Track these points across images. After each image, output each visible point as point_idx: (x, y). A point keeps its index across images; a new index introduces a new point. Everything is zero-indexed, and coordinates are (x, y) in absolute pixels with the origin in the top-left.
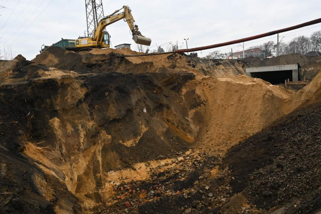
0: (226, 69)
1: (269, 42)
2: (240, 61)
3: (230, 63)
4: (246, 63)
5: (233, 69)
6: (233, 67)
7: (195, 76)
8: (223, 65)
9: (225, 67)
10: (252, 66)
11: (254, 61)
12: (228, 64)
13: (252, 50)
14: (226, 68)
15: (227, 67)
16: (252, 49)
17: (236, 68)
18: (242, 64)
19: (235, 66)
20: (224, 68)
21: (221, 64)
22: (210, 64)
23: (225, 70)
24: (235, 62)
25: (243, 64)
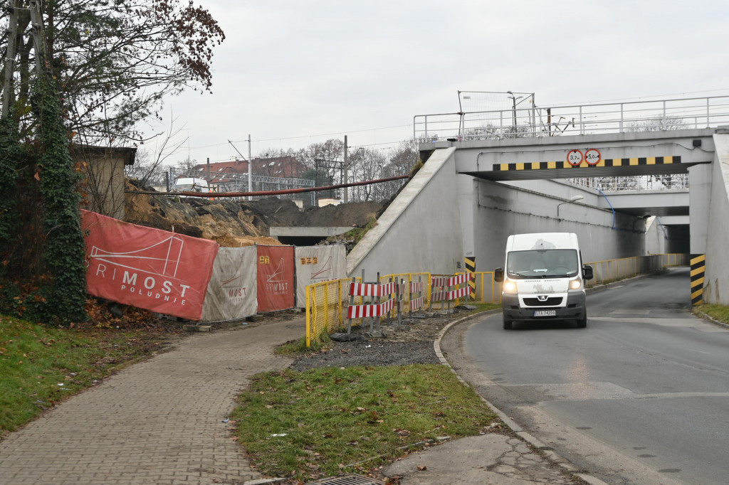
0: (219, 227)
1: (329, 144)
2: (248, 208)
3: (226, 212)
4: (261, 215)
5: (234, 227)
6: (234, 223)
7: (201, 232)
8: (212, 215)
9: (217, 220)
10: (276, 223)
11: (282, 211)
12: (223, 214)
13: (272, 163)
14: (220, 225)
15: (220, 222)
16: (272, 159)
17: (242, 226)
18: (252, 217)
19: (239, 222)
20: (214, 223)
21: (207, 213)
22: (187, 212)
23: (217, 228)
24: (238, 212)
25: (255, 217)
